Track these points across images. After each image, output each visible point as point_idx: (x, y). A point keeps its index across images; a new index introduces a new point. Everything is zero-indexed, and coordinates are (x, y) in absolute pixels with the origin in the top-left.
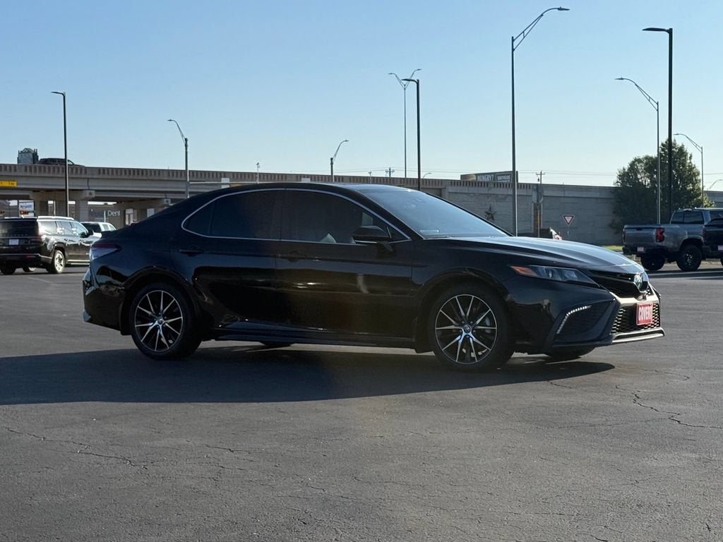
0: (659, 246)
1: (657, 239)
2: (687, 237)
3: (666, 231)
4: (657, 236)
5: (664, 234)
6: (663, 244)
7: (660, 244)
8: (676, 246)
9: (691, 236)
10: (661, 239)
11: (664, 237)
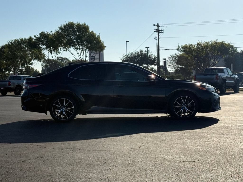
0: (9, 87)
1: (8, 85)
2: (17, 84)
3: (11, 82)
4: (8, 84)
5: (11, 83)
6: (11, 86)
7: (9, 86)
8: (14, 87)
9: (18, 84)
10: (10, 85)
11: (10, 84)
